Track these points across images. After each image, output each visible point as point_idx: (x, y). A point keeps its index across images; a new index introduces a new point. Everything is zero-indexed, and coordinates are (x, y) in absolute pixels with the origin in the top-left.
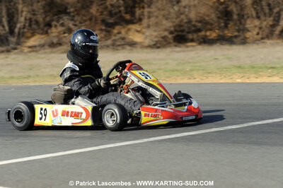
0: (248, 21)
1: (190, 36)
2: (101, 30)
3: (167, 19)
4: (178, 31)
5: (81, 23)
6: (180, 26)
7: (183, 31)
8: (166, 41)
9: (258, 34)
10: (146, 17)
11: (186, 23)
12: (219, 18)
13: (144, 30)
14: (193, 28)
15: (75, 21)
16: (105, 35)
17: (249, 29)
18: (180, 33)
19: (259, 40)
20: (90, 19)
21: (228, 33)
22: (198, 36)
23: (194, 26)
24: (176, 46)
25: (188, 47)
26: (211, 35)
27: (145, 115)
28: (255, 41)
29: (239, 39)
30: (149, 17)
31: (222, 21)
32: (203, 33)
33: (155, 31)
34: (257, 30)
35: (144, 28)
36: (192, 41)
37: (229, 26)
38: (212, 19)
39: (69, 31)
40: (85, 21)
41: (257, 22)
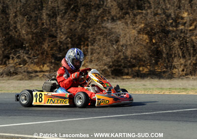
0: (175, 60)
1: (126, 71)
2: (51, 63)
3: (106, 56)
4: (116, 66)
5: (34, 56)
6: (118, 62)
7: (120, 66)
8: (105, 73)
9: (183, 70)
10: (89, 54)
11: (123, 59)
12: (150, 56)
13: (87, 64)
14: (129, 64)
15: (30, 55)
16: (54, 67)
17: (176, 66)
18: (117, 68)
19: (183, 76)
20: (42, 53)
21: (158, 69)
22: (132, 70)
23: (130, 62)
24: (113, 78)
25: (123, 79)
26: (143, 70)
28: (180, 77)
29: (167, 74)
30: (92, 54)
31: (153, 59)
32: (137, 68)
33: (96, 65)
34: (182, 67)
35: (87, 62)
36: (127, 74)
37: (159, 63)
38: (145, 57)
39: (24, 62)
40: (38, 55)
41: (182, 61)
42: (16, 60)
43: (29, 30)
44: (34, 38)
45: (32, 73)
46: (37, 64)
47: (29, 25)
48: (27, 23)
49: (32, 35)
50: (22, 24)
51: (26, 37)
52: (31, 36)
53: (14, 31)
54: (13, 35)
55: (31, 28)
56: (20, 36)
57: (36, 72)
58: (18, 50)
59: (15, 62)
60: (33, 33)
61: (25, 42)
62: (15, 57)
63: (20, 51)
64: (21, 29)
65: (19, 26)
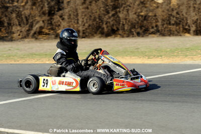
0: (14, 28)
17: (14, 32)
21: (2, 35)
27: (116, 85)
28: (18, 40)
34: (19, 33)
37: (2, 30)
41: (19, 28)
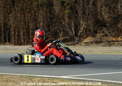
42: (101, 34)
43: (109, 15)
44: (113, 20)
45: (111, 42)
46: (114, 36)
47: (109, 12)
48: (109, 11)
49: (112, 18)
50: (105, 12)
51: (107, 20)
52: (110, 19)
53: (100, 16)
54: (100, 19)
55: (110, 14)
56: (104, 19)
57: (114, 41)
58: (102, 28)
59: (101, 35)
60: (112, 17)
61: (107, 23)
62: (101, 32)
63: (104, 28)
64: (104, 15)
65: (103, 13)
